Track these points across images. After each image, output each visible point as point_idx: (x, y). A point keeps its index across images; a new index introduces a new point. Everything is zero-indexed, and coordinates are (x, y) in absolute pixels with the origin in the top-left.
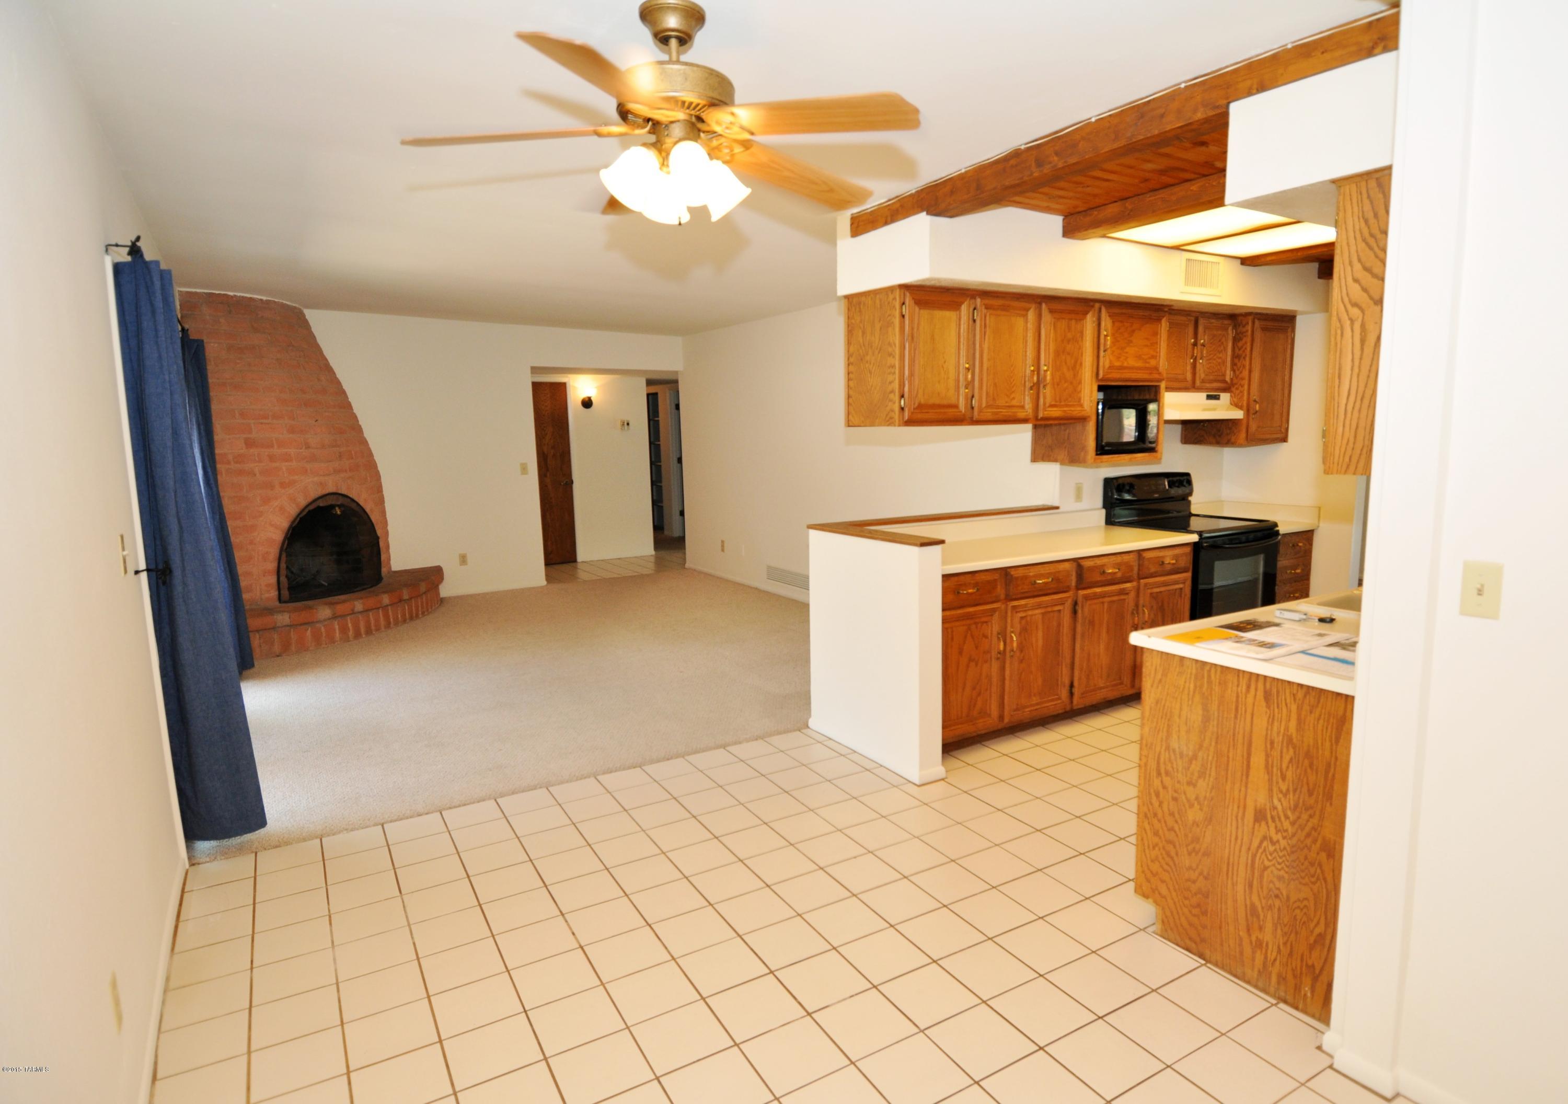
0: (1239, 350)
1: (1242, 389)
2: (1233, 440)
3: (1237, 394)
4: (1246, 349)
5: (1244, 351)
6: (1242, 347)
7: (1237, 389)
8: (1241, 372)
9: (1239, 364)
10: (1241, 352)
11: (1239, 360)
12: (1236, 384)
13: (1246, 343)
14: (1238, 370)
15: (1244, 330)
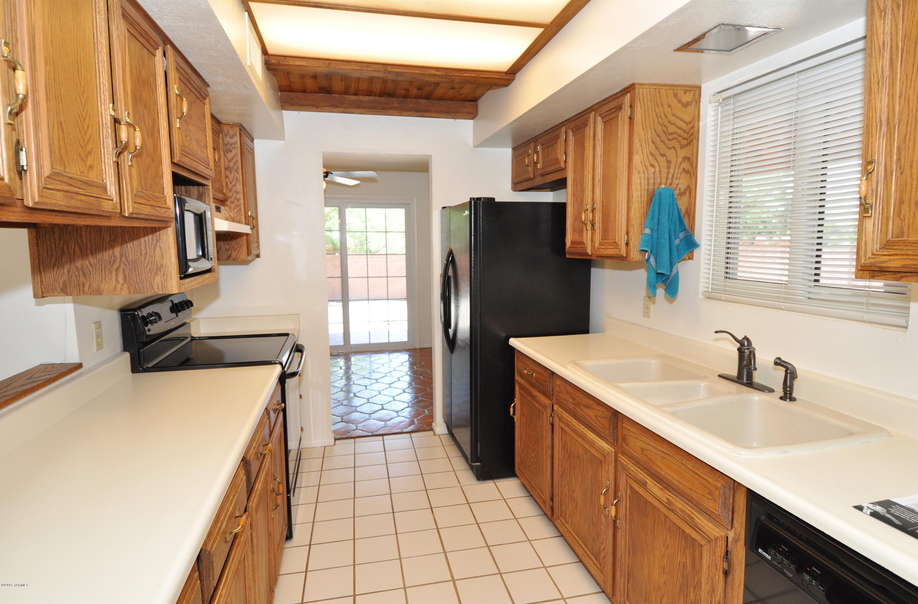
0: (229, 161)
1: (238, 204)
2: (234, 254)
3: (232, 208)
4: (237, 161)
5: (235, 164)
6: (232, 159)
7: (232, 202)
8: (235, 186)
9: (231, 177)
10: (231, 164)
11: (231, 173)
12: (230, 197)
13: (236, 155)
14: (231, 183)
15: (231, 141)
